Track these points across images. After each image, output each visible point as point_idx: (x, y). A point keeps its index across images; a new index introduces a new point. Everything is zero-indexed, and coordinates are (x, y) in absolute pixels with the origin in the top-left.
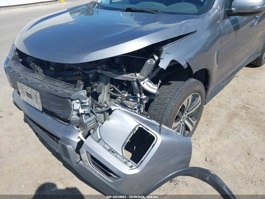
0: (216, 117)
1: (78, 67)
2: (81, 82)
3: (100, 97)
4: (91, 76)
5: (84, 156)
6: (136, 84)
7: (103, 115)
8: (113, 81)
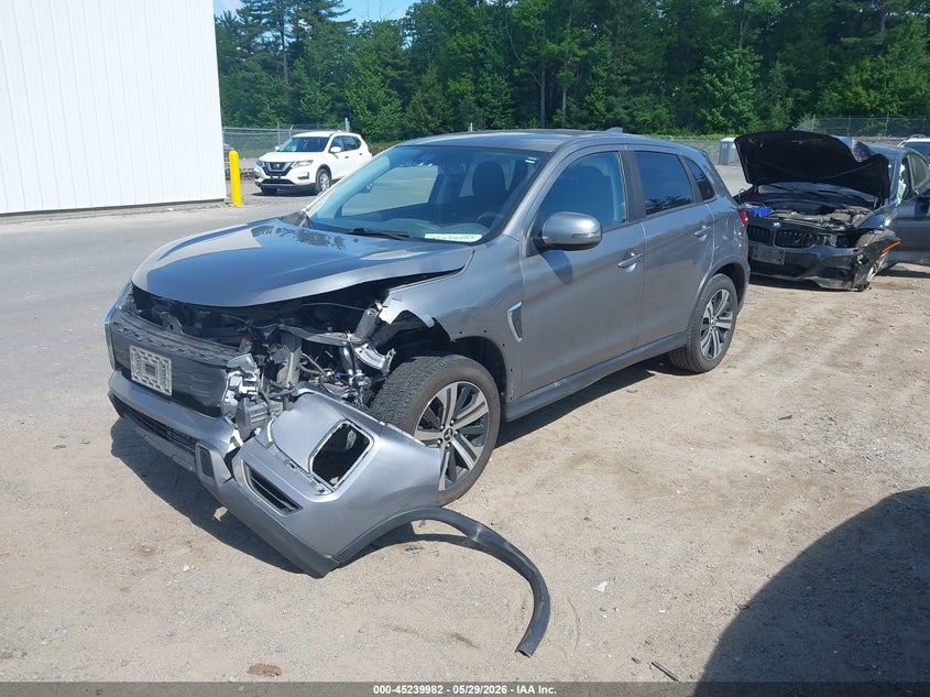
0: (546, 459)
1: (245, 318)
2: (248, 343)
3: (281, 374)
4: (267, 334)
5: (239, 469)
6: (346, 352)
7: (281, 404)
8: (308, 347)
